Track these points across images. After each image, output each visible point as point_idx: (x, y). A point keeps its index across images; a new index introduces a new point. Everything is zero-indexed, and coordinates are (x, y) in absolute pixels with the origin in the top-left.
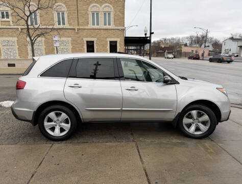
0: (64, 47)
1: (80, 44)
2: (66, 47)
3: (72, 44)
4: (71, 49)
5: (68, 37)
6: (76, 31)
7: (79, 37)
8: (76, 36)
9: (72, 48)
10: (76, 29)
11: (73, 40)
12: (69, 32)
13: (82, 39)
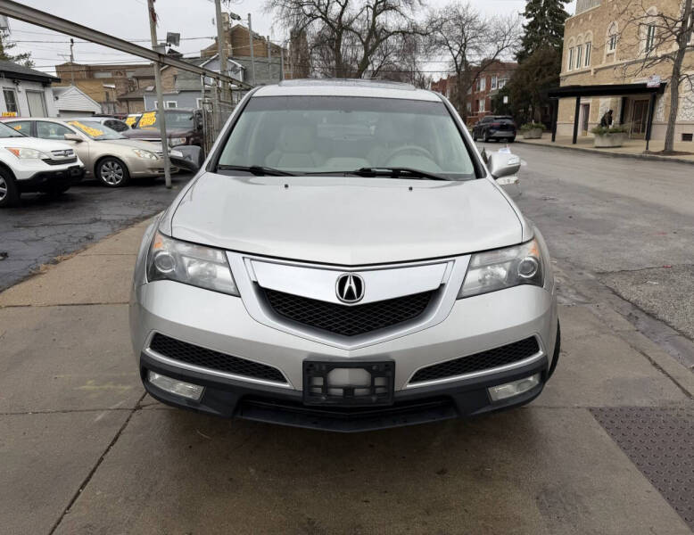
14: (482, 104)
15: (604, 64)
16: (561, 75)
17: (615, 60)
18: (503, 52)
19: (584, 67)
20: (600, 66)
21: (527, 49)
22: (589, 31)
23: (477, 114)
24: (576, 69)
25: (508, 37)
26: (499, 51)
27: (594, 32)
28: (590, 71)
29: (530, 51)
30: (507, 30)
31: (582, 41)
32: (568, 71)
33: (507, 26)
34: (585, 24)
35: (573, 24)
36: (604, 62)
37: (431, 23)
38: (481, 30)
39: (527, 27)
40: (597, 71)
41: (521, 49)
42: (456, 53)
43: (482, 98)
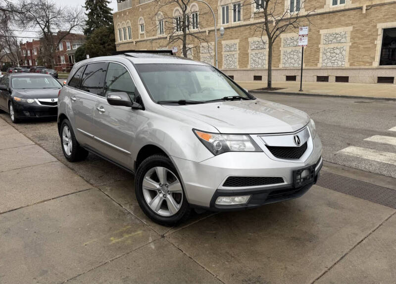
0: (336, 45)
1: (368, 36)
2: (339, 46)
3: (352, 38)
4: (348, 49)
5: (347, 25)
6: (364, 11)
7: (367, 24)
8: (364, 20)
9: (351, 47)
10: (364, 8)
11: (355, 31)
12: (349, 16)
13: (375, 26)
14: (62, 58)
15: (140, 39)
16: (116, 43)
17: (145, 37)
18: (74, 28)
19: (129, 40)
20: (138, 40)
21: (91, 27)
22: (128, 21)
23: (60, 65)
24: (124, 41)
25: (76, 20)
26: (71, 28)
27: (131, 21)
28: (133, 42)
29: (92, 29)
30: (75, 16)
31: (125, 26)
32: (120, 41)
33: (75, 13)
34: (125, 17)
35: (118, 16)
36: (140, 38)
37: (24, 6)
38: (59, 13)
39: (88, 15)
40: (136, 42)
41: (86, 27)
42: (43, 27)
43: (62, 55)
